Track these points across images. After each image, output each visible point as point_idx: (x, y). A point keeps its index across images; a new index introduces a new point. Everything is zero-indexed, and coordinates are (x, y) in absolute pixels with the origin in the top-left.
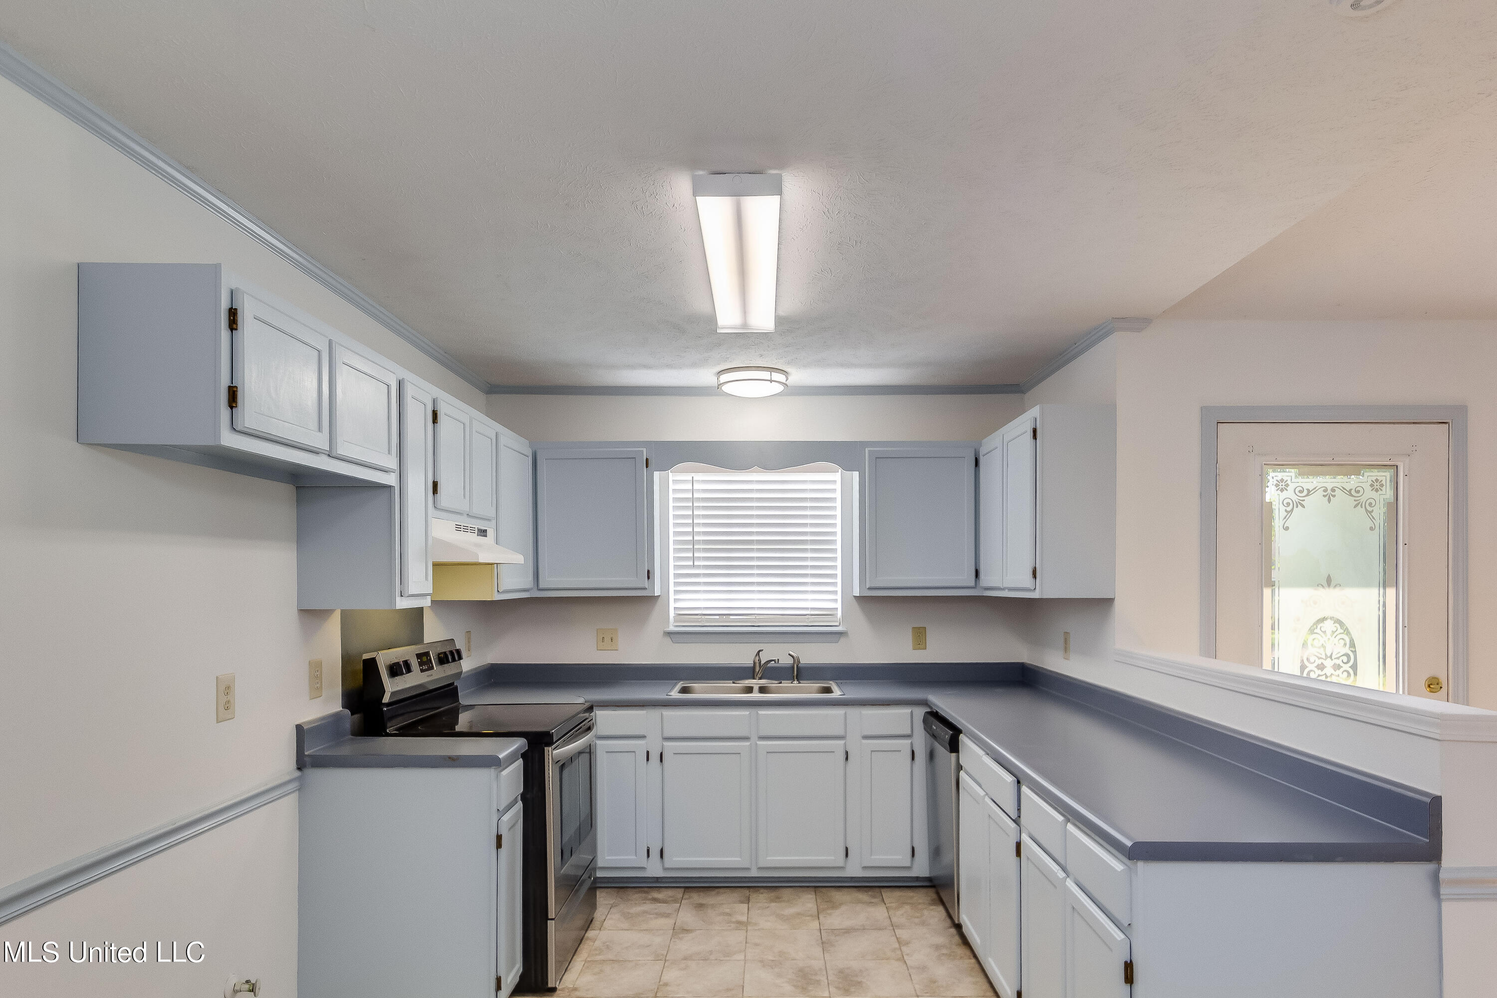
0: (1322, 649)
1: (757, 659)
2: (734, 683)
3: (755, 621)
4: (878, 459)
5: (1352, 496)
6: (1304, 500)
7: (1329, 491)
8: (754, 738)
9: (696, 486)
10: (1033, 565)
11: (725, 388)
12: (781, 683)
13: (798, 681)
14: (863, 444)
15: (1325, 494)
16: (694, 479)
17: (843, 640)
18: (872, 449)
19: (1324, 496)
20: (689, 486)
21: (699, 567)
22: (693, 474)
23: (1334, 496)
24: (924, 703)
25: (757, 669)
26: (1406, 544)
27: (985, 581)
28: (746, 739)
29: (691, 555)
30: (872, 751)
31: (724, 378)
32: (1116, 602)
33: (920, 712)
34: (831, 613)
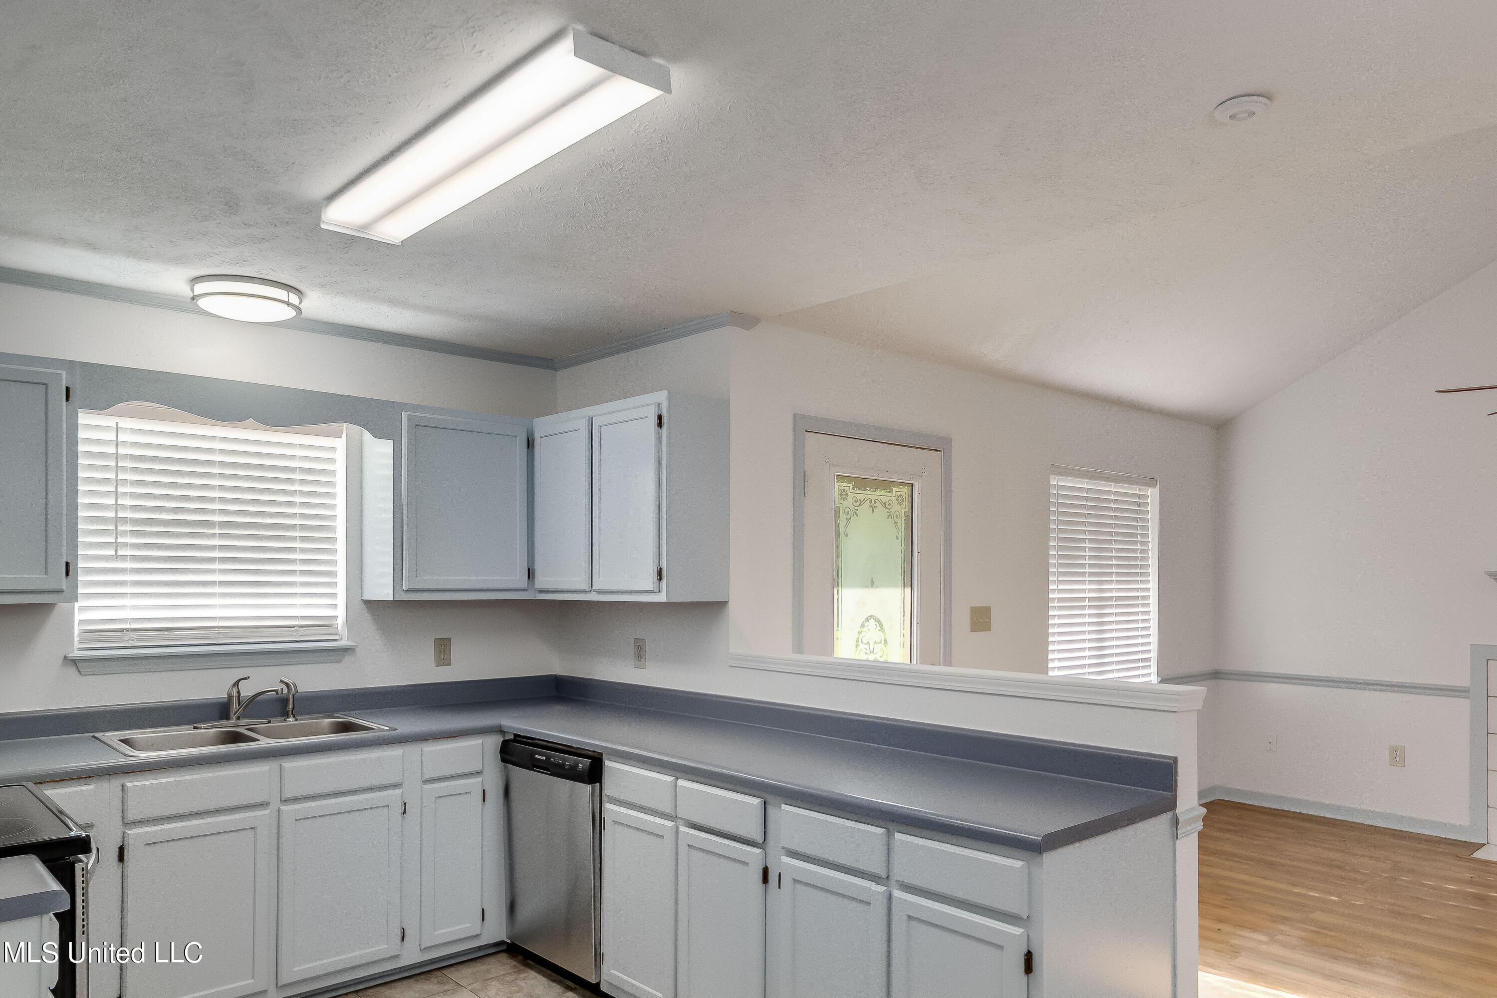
0: (868, 645)
1: (235, 690)
2: (195, 728)
3: (219, 638)
4: (417, 426)
5: (886, 507)
6: (857, 510)
7: (873, 501)
8: (275, 803)
9: (122, 438)
10: (657, 565)
11: (203, 303)
12: (269, 722)
13: (294, 717)
14: (400, 407)
15: (871, 505)
16: (119, 426)
17: (348, 659)
18: (410, 413)
19: (870, 507)
20: (111, 436)
21: (124, 558)
22: (117, 419)
23: (876, 507)
24: (500, 730)
25: (235, 706)
26: (919, 552)
27: (542, 581)
28: (264, 805)
29: (112, 540)
30: (436, 797)
31: (200, 288)
32: (731, 605)
33: (493, 742)
34: (327, 624)
